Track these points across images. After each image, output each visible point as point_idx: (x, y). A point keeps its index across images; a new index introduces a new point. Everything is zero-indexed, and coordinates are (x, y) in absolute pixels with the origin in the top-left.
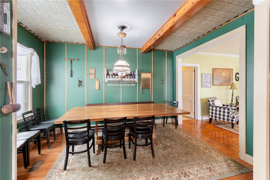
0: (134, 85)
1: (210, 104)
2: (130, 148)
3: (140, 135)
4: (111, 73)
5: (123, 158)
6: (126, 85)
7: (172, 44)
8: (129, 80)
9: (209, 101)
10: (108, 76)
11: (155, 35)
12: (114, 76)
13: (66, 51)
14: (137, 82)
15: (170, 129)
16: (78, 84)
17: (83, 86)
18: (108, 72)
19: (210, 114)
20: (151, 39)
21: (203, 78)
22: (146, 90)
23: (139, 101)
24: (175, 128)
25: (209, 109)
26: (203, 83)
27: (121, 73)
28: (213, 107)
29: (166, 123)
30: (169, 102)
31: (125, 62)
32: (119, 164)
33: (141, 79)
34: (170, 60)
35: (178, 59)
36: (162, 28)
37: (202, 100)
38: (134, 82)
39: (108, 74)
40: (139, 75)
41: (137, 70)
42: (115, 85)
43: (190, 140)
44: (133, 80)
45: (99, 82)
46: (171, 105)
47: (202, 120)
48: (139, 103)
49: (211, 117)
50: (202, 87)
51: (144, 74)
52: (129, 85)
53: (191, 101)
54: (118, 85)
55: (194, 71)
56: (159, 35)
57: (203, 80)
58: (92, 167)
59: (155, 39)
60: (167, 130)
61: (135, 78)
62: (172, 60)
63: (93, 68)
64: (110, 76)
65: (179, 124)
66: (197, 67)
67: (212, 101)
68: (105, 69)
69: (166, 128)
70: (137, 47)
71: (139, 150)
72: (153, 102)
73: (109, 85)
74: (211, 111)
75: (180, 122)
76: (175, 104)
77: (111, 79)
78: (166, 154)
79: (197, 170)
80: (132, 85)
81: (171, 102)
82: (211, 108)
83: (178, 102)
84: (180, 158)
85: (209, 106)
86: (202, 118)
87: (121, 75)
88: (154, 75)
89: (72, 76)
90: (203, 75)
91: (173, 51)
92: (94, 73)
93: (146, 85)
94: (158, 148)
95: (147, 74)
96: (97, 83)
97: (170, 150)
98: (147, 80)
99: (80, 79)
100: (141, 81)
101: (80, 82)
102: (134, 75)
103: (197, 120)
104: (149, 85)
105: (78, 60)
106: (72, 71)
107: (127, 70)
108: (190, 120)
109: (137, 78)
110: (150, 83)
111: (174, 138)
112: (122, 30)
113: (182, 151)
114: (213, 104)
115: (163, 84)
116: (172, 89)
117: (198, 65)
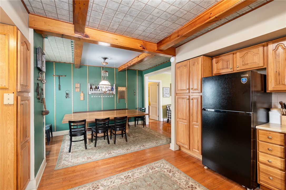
0: (113, 96)
1: (167, 109)
2: (111, 139)
3: (118, 128)
4: (94, 87)
5: (107, 144)
6: (106, 96)
7: (141, 67)
8: (109, 93)
9: (167, 107)
10: (91, 89)
11: (128, 63)
12: (96, 89)
13: (54, 68)
14: (115, 94)
15: (140, 128)
16: (66, 96)
17: (70, 98)
18: (91, 86)
19: (168, 116)
20: (125, 64)
21: (164, 90)
22: (121, 100)
23: (117, 109)
24: (143, 127)
25: (167, 113)
26: (164, 94)
27: (105, 89)
28: (169, 111)
29: (137, 124)
30: (139, 108)
31: (108, 82)
32: (105, 147)
33: (118, 91)
34: (140, 77)
35: (146, 77)
36: (131, 60)
37: (163, 106)
38: (113, 94)
39: (91, 88)
40: (117, 89)
41: (114, 85)
42: (97, 96)
43: (151, 132)
44: (112, 93)
45: (84, 94)
46: (141, 111)
47: (164, 121)
48: (116, 110)
49: (168, 118)
50: (163, 97)
51: (120, 88)
52: (108, 96)
53: (156, 108)
54: (99, 96)
55: (158, 85)
56: (130, 64)
57: (164, 92)
58: (88, 149)
59: (128, 65)
60: (137, 129)
61: (113, 91)
62: (141, 77)
63: (78, 83)
64: (93, 90)
65: (146, 124)
66: (160, 82)
67: (169, 107)
68: (89, 84)
69: (137, 127)
70: (115, 67)
71: (117, 139)
72: (127, 109)
73: (92, 96)
74: (168, 114)
75: (147, 123)
76: (144, 110)
77: (94, 92)
78: (134, 140)
79: (150, 144)
80: (111, 96)
81: (141, 109)
82: (168, 112)
83: (145, 108)
84: (142, 140)
85: (167, 111)
86: (163, 120)
87: (105, 91)
88: (128, 88)
89: (60, 89)
90: (164, 88)
91: (142, 71)
92: (79, 86)
93: (121, 96)
94: (130, 138)
95: (123, 88)
96: (82, 95)
97: (137, 138)
98: (123, 92)
99: (67, 92)
100: (118, 93)
101: (67, 94)
102: (113, 88)
103: (160, 121)
104: (124, 96)
105: (65, 76)
106: (59, 85)
107: (109, 88)
108: (155, 122)
109: (115, 91)
110: (125, 94)
111: (141, 132)
112: (105, 60)
113: (144, 138)
114: (169, 109)
115: (135, 95)
116: (142, 99)
117: (160, 81)
